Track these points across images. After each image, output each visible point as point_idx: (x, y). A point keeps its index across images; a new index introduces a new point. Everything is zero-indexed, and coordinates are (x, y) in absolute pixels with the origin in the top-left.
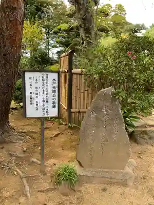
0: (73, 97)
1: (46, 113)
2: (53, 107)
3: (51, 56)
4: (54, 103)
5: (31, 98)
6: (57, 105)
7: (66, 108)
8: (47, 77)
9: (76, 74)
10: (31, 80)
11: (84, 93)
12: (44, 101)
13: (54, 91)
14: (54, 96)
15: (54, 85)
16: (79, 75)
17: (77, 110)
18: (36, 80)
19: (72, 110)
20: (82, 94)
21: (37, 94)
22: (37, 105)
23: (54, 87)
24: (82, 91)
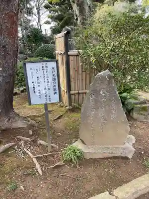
0: (72, 80)
1: (48, 100)
2: (54, 94)
3: (44, 33)
4: (55, 90)
5: (34, 87)
6: (57, 92)
7: (65, 91)
8: (47, 67)
9: (73, 56)
10: (32, 71)
11: (82, 74)
12: (45, 89)
13: (54, 79)
14: (54, 83)
15: (54, 73)
16: (75, 57)
17: (77, 92)
18: (37, 70)
19: (72, 92)
20: (80, 76)
21: (38, 83)
22: (40, 93)
23: (53, 75)
24: (80, 73)
